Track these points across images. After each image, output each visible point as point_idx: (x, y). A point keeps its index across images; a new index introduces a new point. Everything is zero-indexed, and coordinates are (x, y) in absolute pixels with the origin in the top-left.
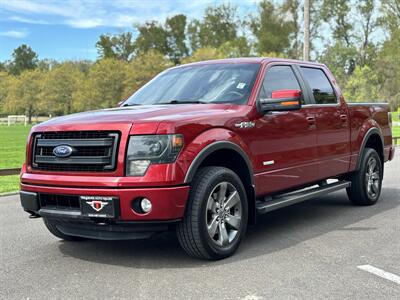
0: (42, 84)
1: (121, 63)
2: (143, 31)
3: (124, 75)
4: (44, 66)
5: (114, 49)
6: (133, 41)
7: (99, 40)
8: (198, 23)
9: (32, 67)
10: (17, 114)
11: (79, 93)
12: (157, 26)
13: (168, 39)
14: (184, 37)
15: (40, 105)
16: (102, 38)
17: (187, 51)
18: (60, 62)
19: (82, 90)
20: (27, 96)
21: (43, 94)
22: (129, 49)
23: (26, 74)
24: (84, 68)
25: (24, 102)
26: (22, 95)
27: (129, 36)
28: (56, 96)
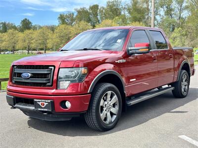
0: (34, 36)
1: (69, 27)
2: (79, 12)
3: (70, 32)
4: (35, 28)
5: (66, 20)
7: (59, 16)
8: (103, 8)
9: (29, 28)
10: (23, 50)
11: (50, 40)
12: (85, 9)
13: (90, 16)
15: (33, 46)
16: (61, 15)
17: (98, 21)
18: (42, 26)
19: (52, 39)
20: (27, 41)
21: (34, 40)
22: (73, 20)
23: (27, 32)
24: (53, 29)
25: (26, 44)
26: (25, 41)
28: (40, 41)
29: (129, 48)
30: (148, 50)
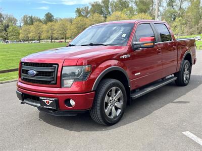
0: (55, 27)
1: (85, 19)
2: (93, 6)
3: (86, 23)
4: (56, 21)
5: (82, 13)
6: (89, 9)
8: (114, 2)
9: (51, 21)
10: (47, 39)
11: (69, 30)
12: (98, 3)
13: (102, 8)
14: (108, 8)
15: (55, 36)
16: (77, 9)
17: (110, 13)
18: (62, 19)
19: (70, 29)
20: (50, 32)
21: (56, 31)
22: (88, 13)
23: (50, 24)
24: (71, 21)
25: (49, 34)
26: (48, 32)
27: (88, 7)
28: (61, 32)
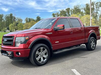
2: (61, 12)
5: (55, 16)
6: (59, 14)
8: (72, 9)
12: (64, 10)
13: (66, 13)
14: (69, 13)
16: (53, 14)
17: (70, 15)
27: (58, 13)
29: (55, 27)
30: (63, 28)
